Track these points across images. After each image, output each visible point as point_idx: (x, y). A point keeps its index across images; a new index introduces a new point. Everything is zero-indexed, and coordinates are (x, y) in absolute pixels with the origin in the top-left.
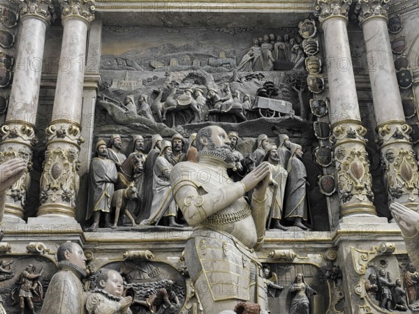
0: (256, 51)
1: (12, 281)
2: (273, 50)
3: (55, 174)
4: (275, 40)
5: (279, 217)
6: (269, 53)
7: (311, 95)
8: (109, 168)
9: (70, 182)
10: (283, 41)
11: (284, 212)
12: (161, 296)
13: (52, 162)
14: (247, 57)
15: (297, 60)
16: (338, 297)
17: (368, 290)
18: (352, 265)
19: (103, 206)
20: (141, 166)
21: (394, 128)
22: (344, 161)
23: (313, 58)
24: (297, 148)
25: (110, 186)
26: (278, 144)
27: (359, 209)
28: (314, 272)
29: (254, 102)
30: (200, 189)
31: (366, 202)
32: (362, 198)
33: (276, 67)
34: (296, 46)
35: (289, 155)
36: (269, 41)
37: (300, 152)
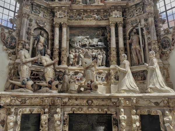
0: (98, 32)
1: (58, 75)
2: (101, 32)
3: (63, 58)
4: (102, 30)
5: (101, 65)
6: (101, 33)
7: (108, 42)
8: (72, 56)
9: (65, 59)
10: (104, 30)
11: (102, 64)
12: (81, 78)
13: (62, 55)
14: (96, 33)
15: (106, 34)
16: (110, 78)
17: (114, 77)
18: (112, 73)
19: (71, 63)
20: (77, 56)
21: (121, 49)
22: (112, 55)
23: (109, 34)
24: (105, 52)
25: (72, 59)
26: (101, 52)
27: (114, 64)
28: (106, 74)
29: (97, 43)
30: (86, 63)
31: (115, 63)
32: (115, 62)
33: (102, 36)
34: (106, 31)
35: (103, 53)
36: (101, 30)
37: (105, 53)
